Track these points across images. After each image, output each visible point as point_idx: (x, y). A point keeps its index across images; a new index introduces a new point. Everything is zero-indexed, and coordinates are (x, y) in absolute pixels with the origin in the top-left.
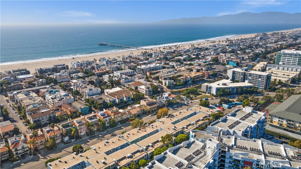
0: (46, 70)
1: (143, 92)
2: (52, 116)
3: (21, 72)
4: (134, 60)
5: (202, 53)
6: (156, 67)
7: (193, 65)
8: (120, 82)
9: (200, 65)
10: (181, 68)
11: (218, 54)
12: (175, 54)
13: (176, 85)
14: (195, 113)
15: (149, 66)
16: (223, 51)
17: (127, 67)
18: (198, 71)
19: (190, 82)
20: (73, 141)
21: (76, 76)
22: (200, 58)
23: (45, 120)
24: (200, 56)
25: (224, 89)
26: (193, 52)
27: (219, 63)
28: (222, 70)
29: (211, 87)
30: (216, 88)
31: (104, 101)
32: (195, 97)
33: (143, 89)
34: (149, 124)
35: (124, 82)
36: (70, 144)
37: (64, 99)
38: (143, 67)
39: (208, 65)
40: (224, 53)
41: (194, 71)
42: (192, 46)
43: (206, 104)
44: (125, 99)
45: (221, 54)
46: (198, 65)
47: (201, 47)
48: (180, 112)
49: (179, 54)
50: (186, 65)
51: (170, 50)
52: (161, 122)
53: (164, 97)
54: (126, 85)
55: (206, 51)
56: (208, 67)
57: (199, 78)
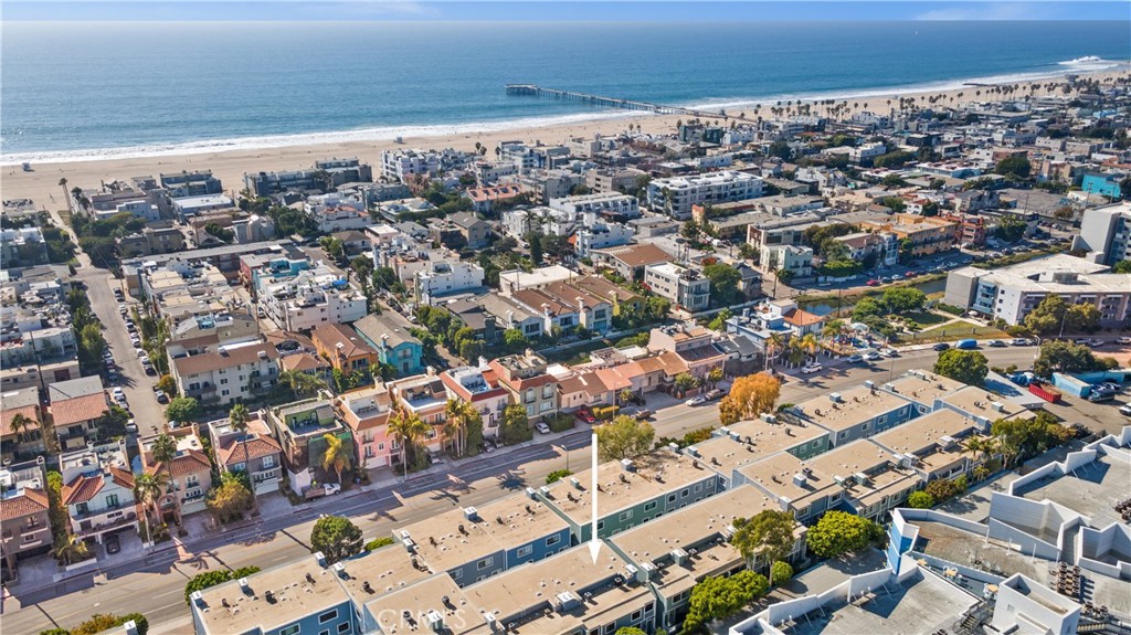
0: (283, 179)
1: (667, 290)
2: (264, 370)
3: (191, 184)
4: (641, 155)
5: (948, 136)
6: (734, 186)
7: (904, 185)
8: (573, 245)
9: (937, 186)
10: (847, 197)
11: (1030, 142)
12: (825, 134)
13: (824, 271)
14: (913, 412)
15: (703, 178)
16: (1051, 127)
17: (607, 182)
18: (931, 210)
19: (889, 261)
20: (332, 491)
21: (393, 212)
22: (939, 154)
23: (234, 385)
24: (938, 149)
25: (1064, 302)
26: (907, 128)
27: (1033, 181)
28: (1051, 214)
29: (995, 289)
30: (1024, 294)
31: (491, 323)
32: (911, 329)
33: (667, 280)
34: (681, 445)
35: (586, 243)
36: (316, 504)
37: (324, 300)
38: (677, 182)
39: (978, 186)
40: (1055, 135)
41: (910, 211)
42: (905, 105)
43: (970, 371)
44: (583, 319)
45: (1040, 141)
46: (931, 187)
47: (945, 109)
48: (839, 400)
49: (841, 137)
50: (873, 182)
51: (803, 120)
52: (738, 439)
53: (764, 324)
54: (594, 258)
55: (970, 129)
56: (980, 197)
57: (932, 241)
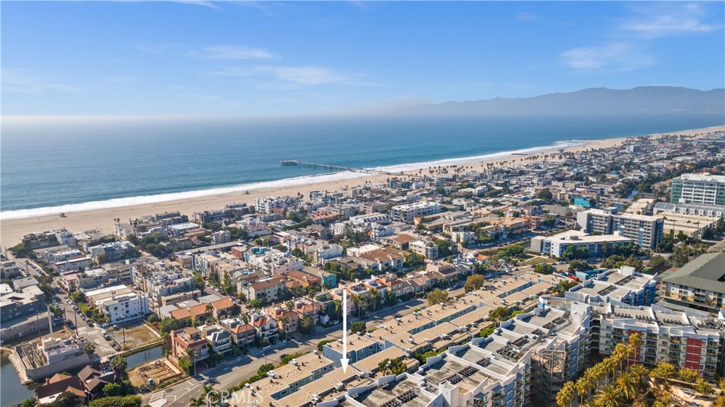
1: (420, 252)
2: (282, 288)
3: (174, 218)
4: (379, 195)
5: (514, 181)
6: (429, 208)
7: (502, 205)
8: (371, 236)
9: (515, 204)
10: (479, 211)
11: (549, 183)
12: (457, 182)
13: (481, 242)
14: (531, 284)
15: (414, 206)
16: (557, 176)
17: (370, 209)
18: (516, 215)
19: (504, 236)
21: (279, 226)
22: (511, 190)
23: (272, 294)
24: (511, 188)
25: (575, 246)
26: (493, 178)
27: (554, 201)
28: (564, 215)
29: (550, 243)
30: (561, 244)
31: (360, 266)
32: (521, 261)
33: (420, 247)
35: (377, 234)
37: (287, 262)
38: (404, 207)
39: (533, 204)
40: (560, 180)
41: (508, 215)
43: (547, 270)
44: (392, 263)
45: (554, 183)
46: (513, 205)
47: (508, 168)
48: (505, 282)
49: (466, 183)
50: (487, 204)
51: (445, 176)
52: (476, 295)
53: (468, 260)
54: (381, 241)
55: (522, 178)
56: (535, 209)
57: (520, 228)
